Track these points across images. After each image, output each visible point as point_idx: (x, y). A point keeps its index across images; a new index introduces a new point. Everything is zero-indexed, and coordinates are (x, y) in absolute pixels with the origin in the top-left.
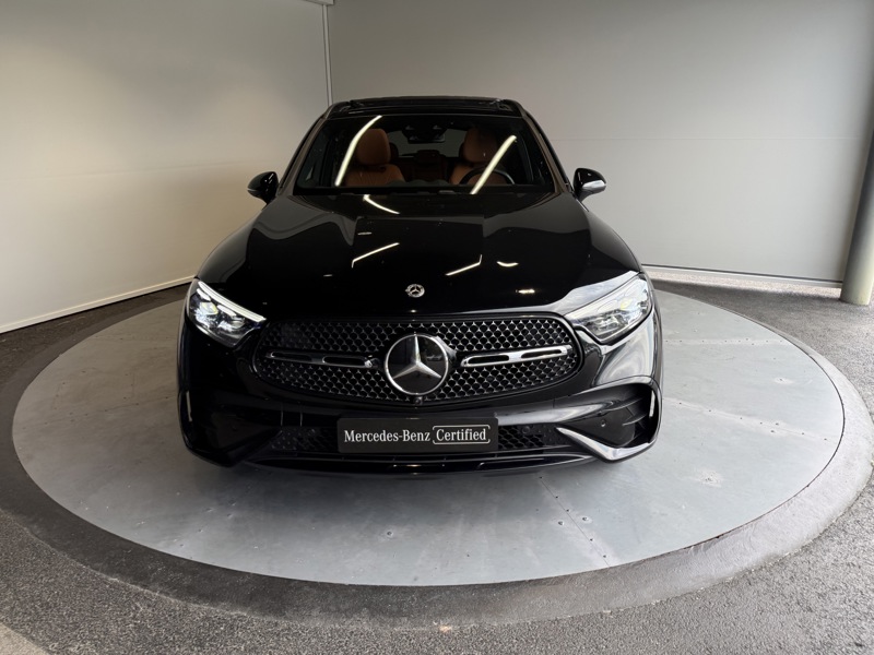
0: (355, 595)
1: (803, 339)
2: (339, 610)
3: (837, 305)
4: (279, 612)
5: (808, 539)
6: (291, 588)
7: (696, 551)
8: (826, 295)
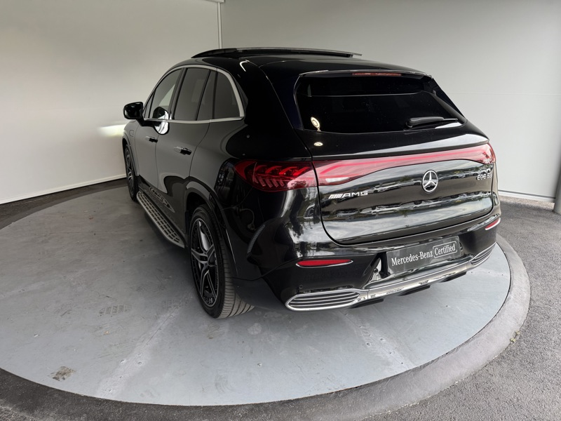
0: (83, 404)
1: (508, 240)
2: (68, 414)
3: (549, 214)
4: (31, 410)
5: (429, 394)
6: (47, 394)
7: (336, 396)
8: (545, 207)
